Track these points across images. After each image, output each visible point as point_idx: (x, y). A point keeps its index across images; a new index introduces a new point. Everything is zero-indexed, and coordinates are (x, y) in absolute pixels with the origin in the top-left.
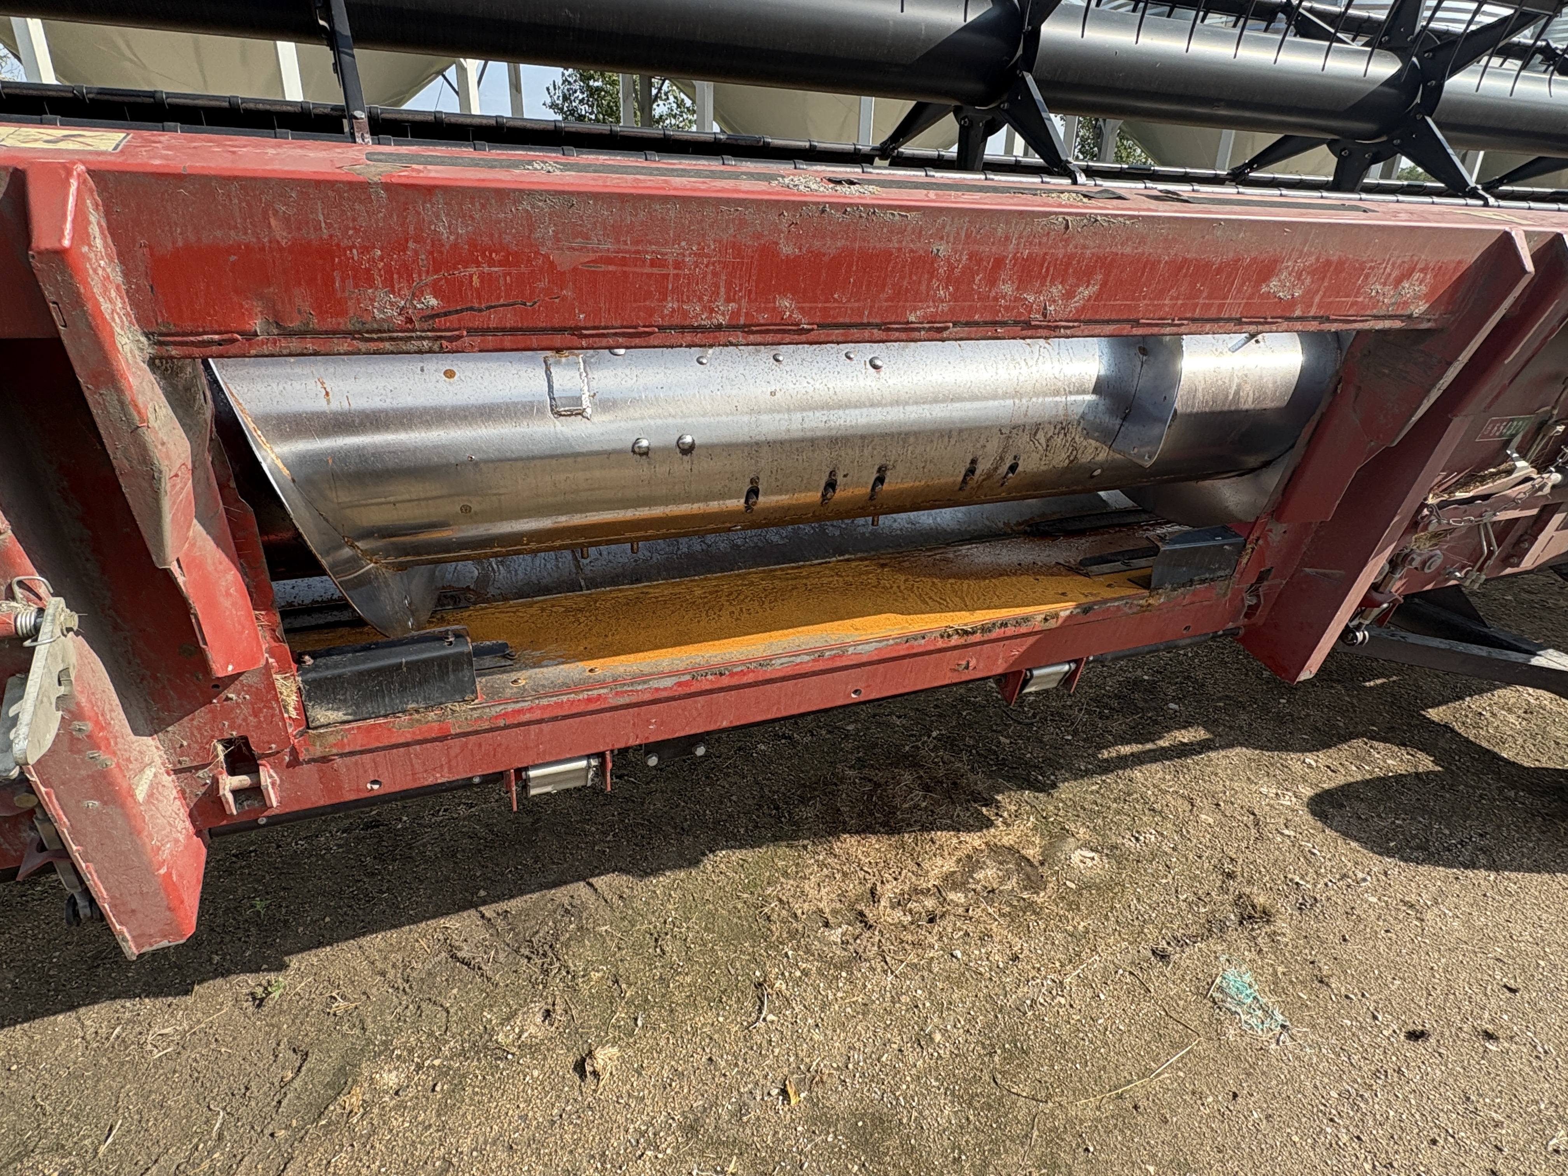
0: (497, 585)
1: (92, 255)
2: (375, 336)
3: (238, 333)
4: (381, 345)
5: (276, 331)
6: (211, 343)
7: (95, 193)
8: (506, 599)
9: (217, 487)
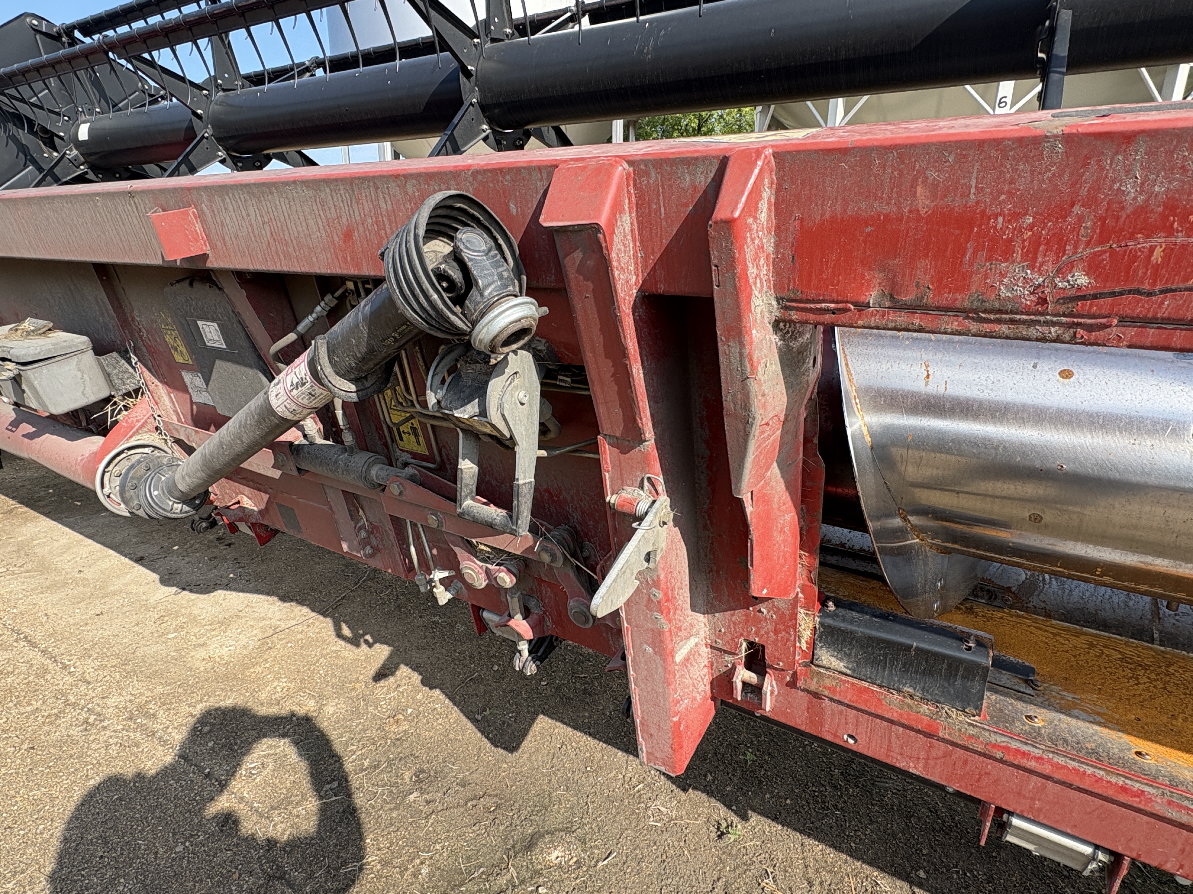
0: (1042, 597)
1: (755, 226)
2: (992, 317)
3: (852, 303)
4: (997, 327)
5: (887, 304)
6: (827, 311)
7: (774, 173)
8: (1048, 615)
9: (802, 441)
